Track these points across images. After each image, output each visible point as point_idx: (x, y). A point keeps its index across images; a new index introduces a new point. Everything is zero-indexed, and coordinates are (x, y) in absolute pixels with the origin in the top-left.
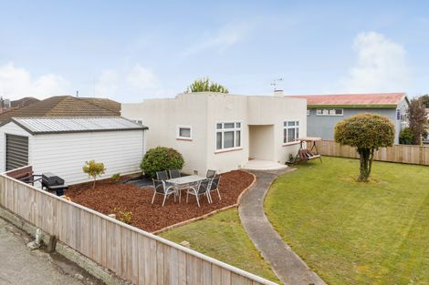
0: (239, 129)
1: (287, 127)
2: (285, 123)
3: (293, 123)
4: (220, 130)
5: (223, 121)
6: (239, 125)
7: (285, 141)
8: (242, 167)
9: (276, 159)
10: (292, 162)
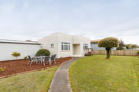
0: (69, 45)
1: (85, 45)
2: (84, 44)
3: (86, 44)
4: (62, 44)
5: (64, 42)
6: (69, 44)
7: (84, 49)
8: (71, 56)
9: (81, 54)
10: (86, 55)
